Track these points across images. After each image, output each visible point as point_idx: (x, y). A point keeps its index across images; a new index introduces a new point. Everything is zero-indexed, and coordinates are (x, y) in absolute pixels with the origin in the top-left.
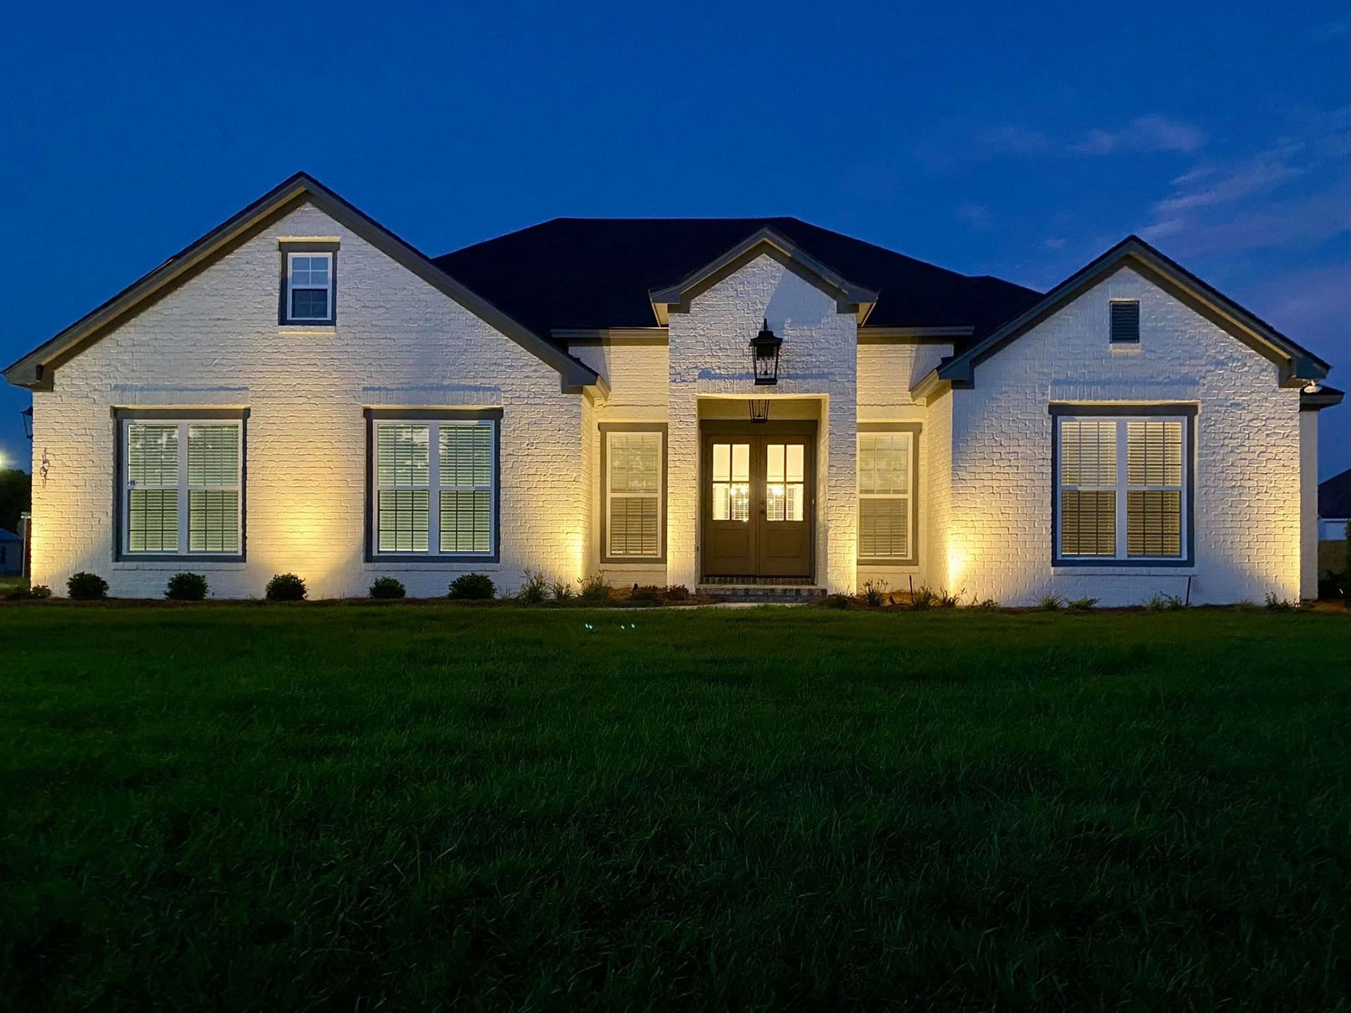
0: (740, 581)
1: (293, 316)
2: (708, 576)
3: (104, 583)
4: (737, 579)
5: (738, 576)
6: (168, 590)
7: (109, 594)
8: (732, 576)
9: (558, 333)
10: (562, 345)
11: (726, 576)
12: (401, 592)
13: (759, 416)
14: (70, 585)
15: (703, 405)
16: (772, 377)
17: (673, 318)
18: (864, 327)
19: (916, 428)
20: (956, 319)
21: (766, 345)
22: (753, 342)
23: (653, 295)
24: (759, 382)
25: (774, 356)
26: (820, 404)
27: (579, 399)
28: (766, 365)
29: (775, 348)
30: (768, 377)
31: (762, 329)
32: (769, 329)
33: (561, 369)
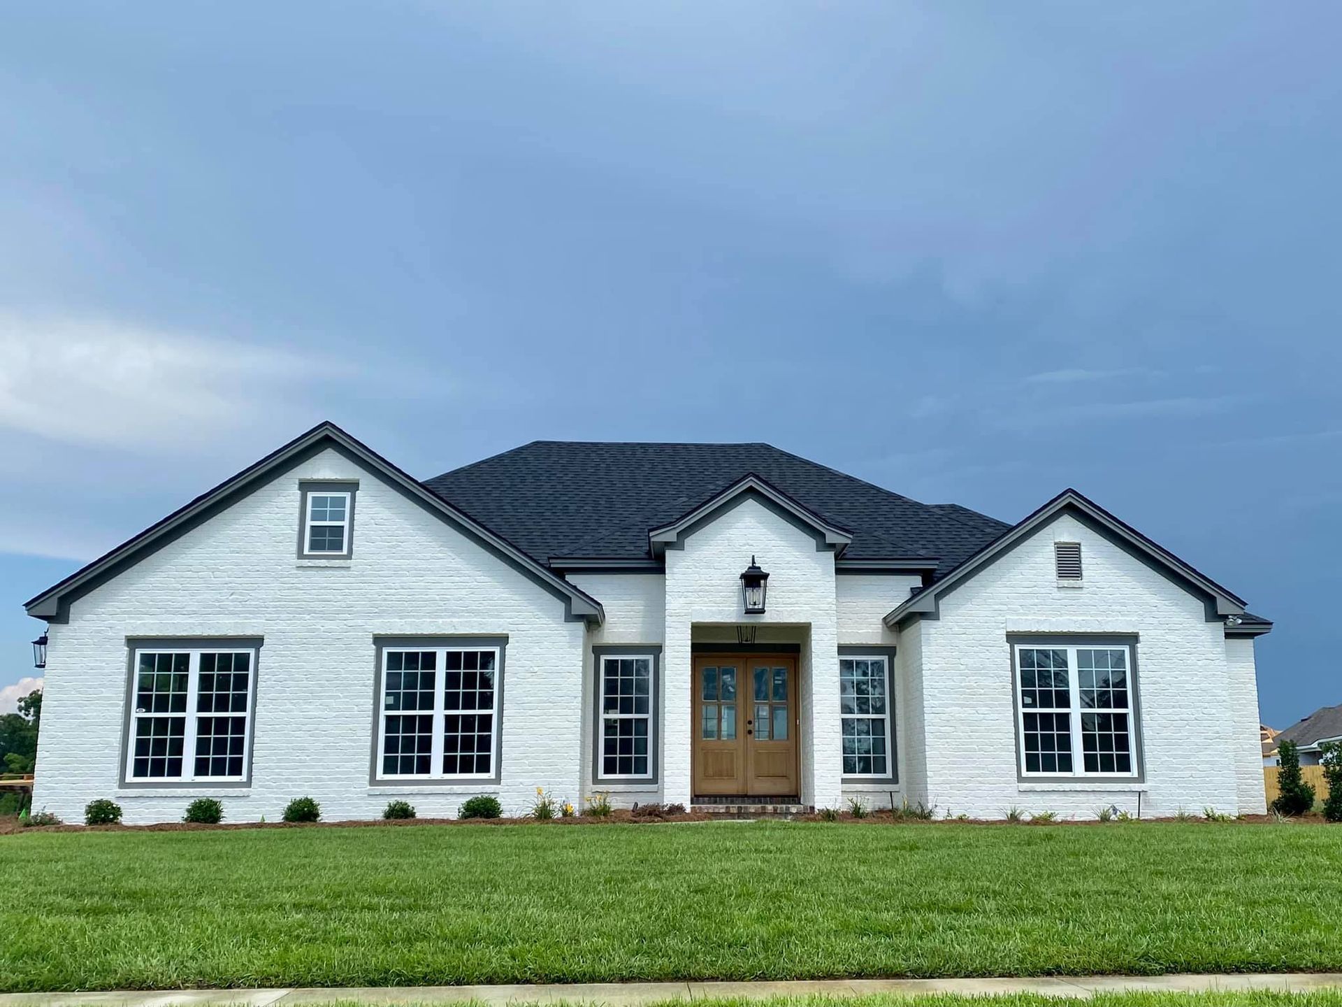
0: (729, 801)
1: (310, 551)
2: (696, 796)
3: (118, 809)
4: (727, 800)
5: (726, 797)
6: (187, 816)
8: (721, 797)
9: (556, 564)
10: (562, 574)
11: (715, 796)
12: (413, 815)
13: (747, 641)
14: (87, 814)
15: (697, 629)
16: (760, 607)
17: (669, 554)
18: (841, 559)
19: (890, 651)
20: (922, 552)
21: (754, 578)
22: (743, 576)
23: (651, 534)
24: (748, 612)
25: (762, 588)
26: (803, 630)
27: (580, 627)
28: (754, 596)
29: (762, 582)
30: (756, 607)
31: (751, 565)
32: (757, 565)
33: (566, 599)
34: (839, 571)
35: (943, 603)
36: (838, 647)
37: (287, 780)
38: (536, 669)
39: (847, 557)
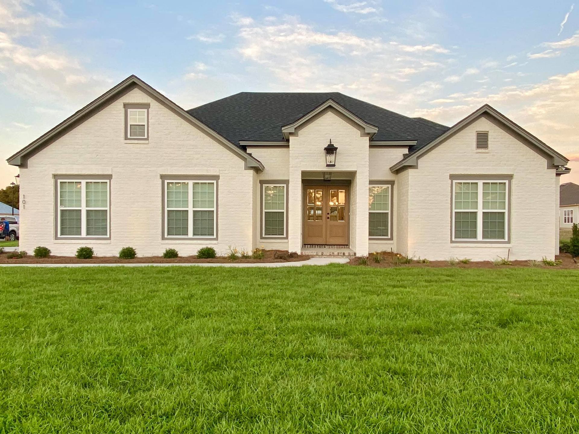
0: (319, 247)
1: (130, 136)
2: (305, 245)
3: (49, 250)
5: (318, 245)
6: (77, 254)
7: (51, 254)
8: (315, 245)
9: (242, 143)
10: (244, 148)
11: (313, 245)
12: (177, 255)
13: (327, 178)
14: (35, 252)
15: (304, 173)
16: (333, 163)
17: (291, 138)
18: (371, 141)
19: (392, 183)
20: (409, 137)
21: (331, 150)
22: (326, 149)
23: (283, 129)
24: (328, 166)
25: (334, 155)
26: (353, 174)
27: (251, 172)
28: (331, 158)
29: (335, 151)
30: (331, 163)
31: (329, 144)
32: (332, 144)
33: (244, 159)
34: (371, 146)
35: (420, 161)
36: (369, 181)
37: (126, 237)
38: (232, 191)
39: (374, 140)
